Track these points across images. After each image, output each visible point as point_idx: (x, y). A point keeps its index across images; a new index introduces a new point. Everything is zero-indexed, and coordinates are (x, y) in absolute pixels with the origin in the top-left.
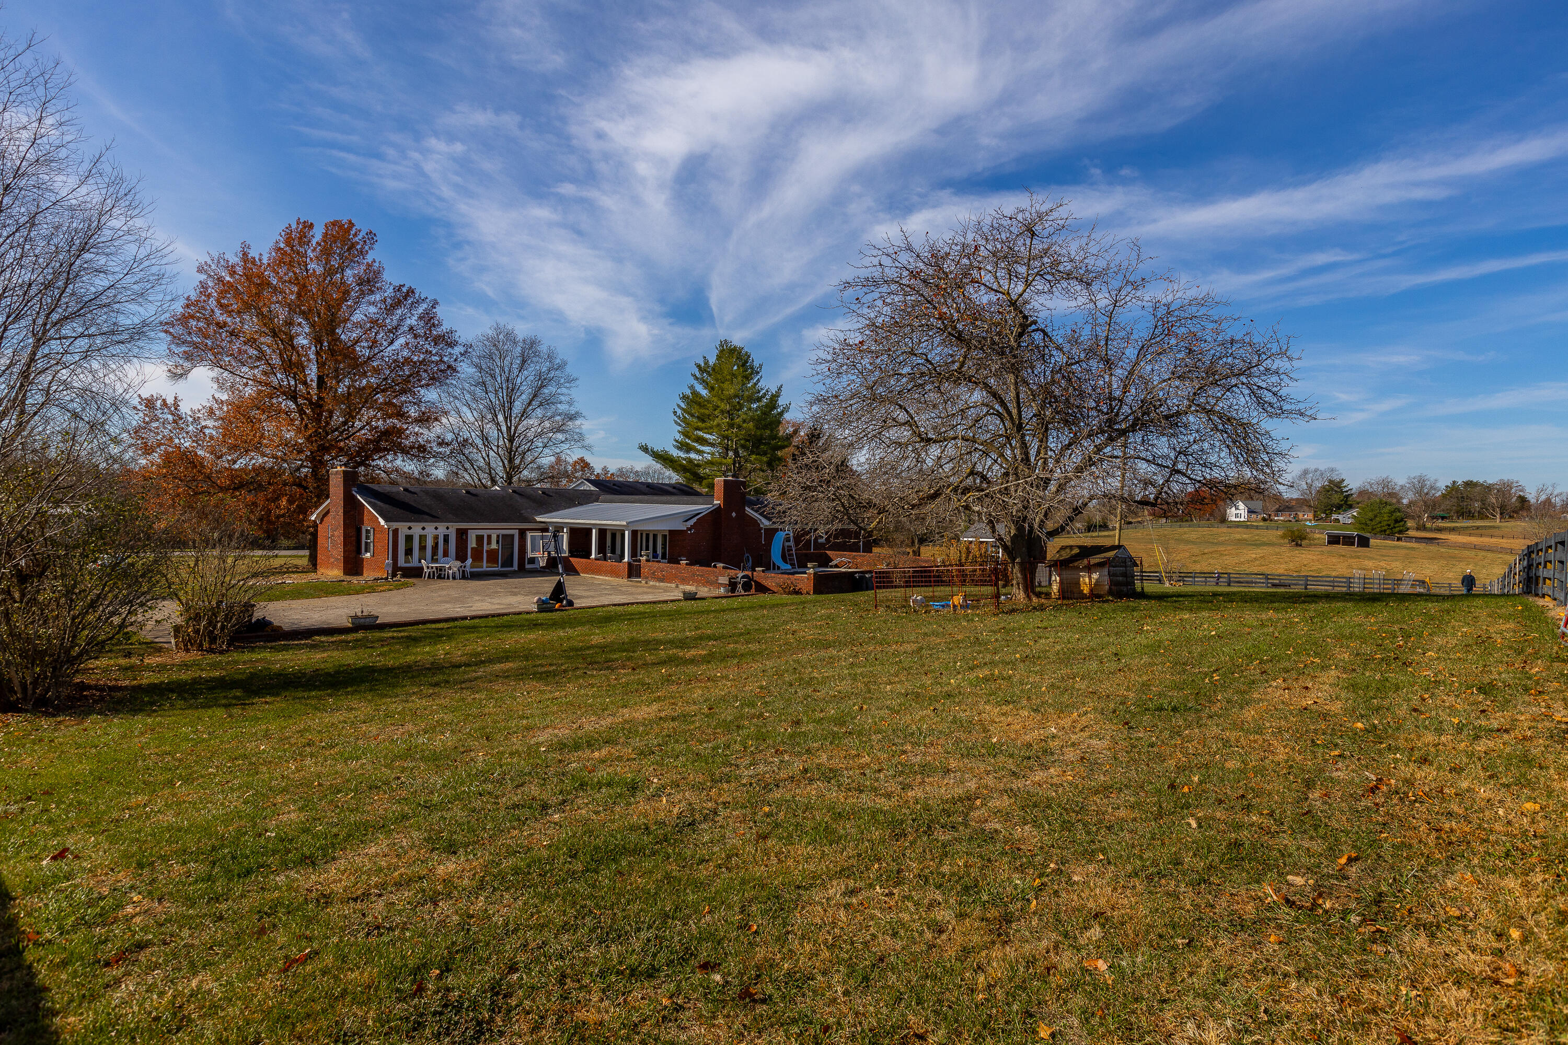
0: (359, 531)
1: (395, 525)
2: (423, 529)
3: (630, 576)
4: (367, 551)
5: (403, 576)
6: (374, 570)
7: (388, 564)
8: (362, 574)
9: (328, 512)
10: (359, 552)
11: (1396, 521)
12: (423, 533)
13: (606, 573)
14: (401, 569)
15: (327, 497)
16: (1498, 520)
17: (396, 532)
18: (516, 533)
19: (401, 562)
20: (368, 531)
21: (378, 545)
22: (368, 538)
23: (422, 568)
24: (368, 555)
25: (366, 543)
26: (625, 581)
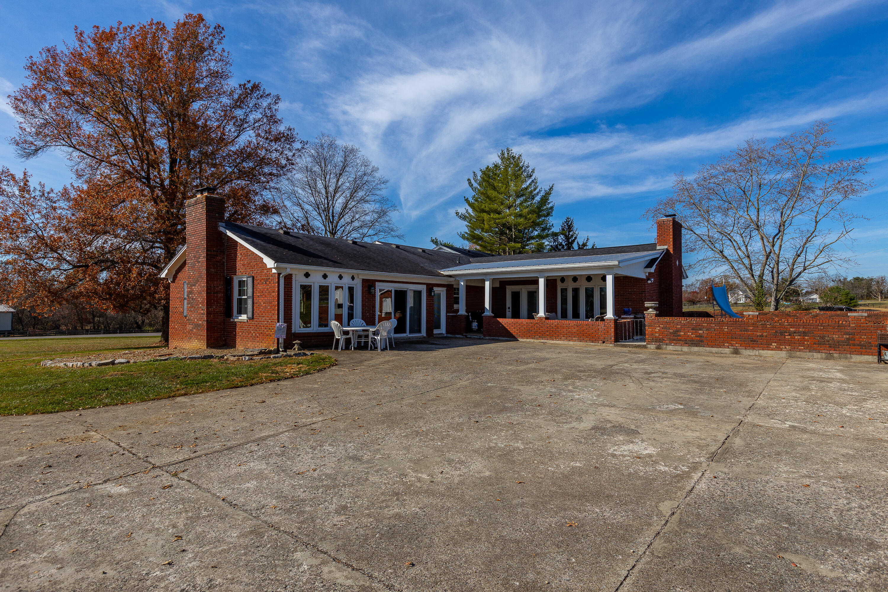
0: (229, 283)
1: (289, 268)
2: (325, 276)
3: (617, 340)
4: (240, 312)
5: (303, 347)
6: (254, 339)
7: (279, 329)
8: (234, 346)
9: (184, 264)
10: (229, 313)
11: (851, 299)
12: (324, 282)
13: (569, 336)
14: (298, 336)
15: (184, 241)
16: (880, 300)
17: (288, 279)
18: (423, 288)
19: (298, 326)
20: (241, 283)
21: (260, 301)
22: (241, 293)
23: (332, 334)
24: (244, 317)
25: (240, 301)
26: (610, 346)
